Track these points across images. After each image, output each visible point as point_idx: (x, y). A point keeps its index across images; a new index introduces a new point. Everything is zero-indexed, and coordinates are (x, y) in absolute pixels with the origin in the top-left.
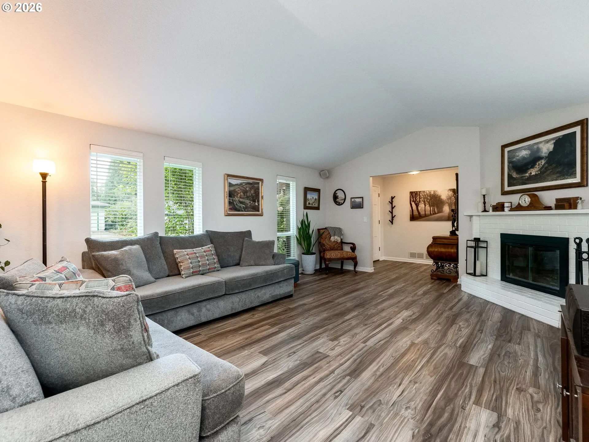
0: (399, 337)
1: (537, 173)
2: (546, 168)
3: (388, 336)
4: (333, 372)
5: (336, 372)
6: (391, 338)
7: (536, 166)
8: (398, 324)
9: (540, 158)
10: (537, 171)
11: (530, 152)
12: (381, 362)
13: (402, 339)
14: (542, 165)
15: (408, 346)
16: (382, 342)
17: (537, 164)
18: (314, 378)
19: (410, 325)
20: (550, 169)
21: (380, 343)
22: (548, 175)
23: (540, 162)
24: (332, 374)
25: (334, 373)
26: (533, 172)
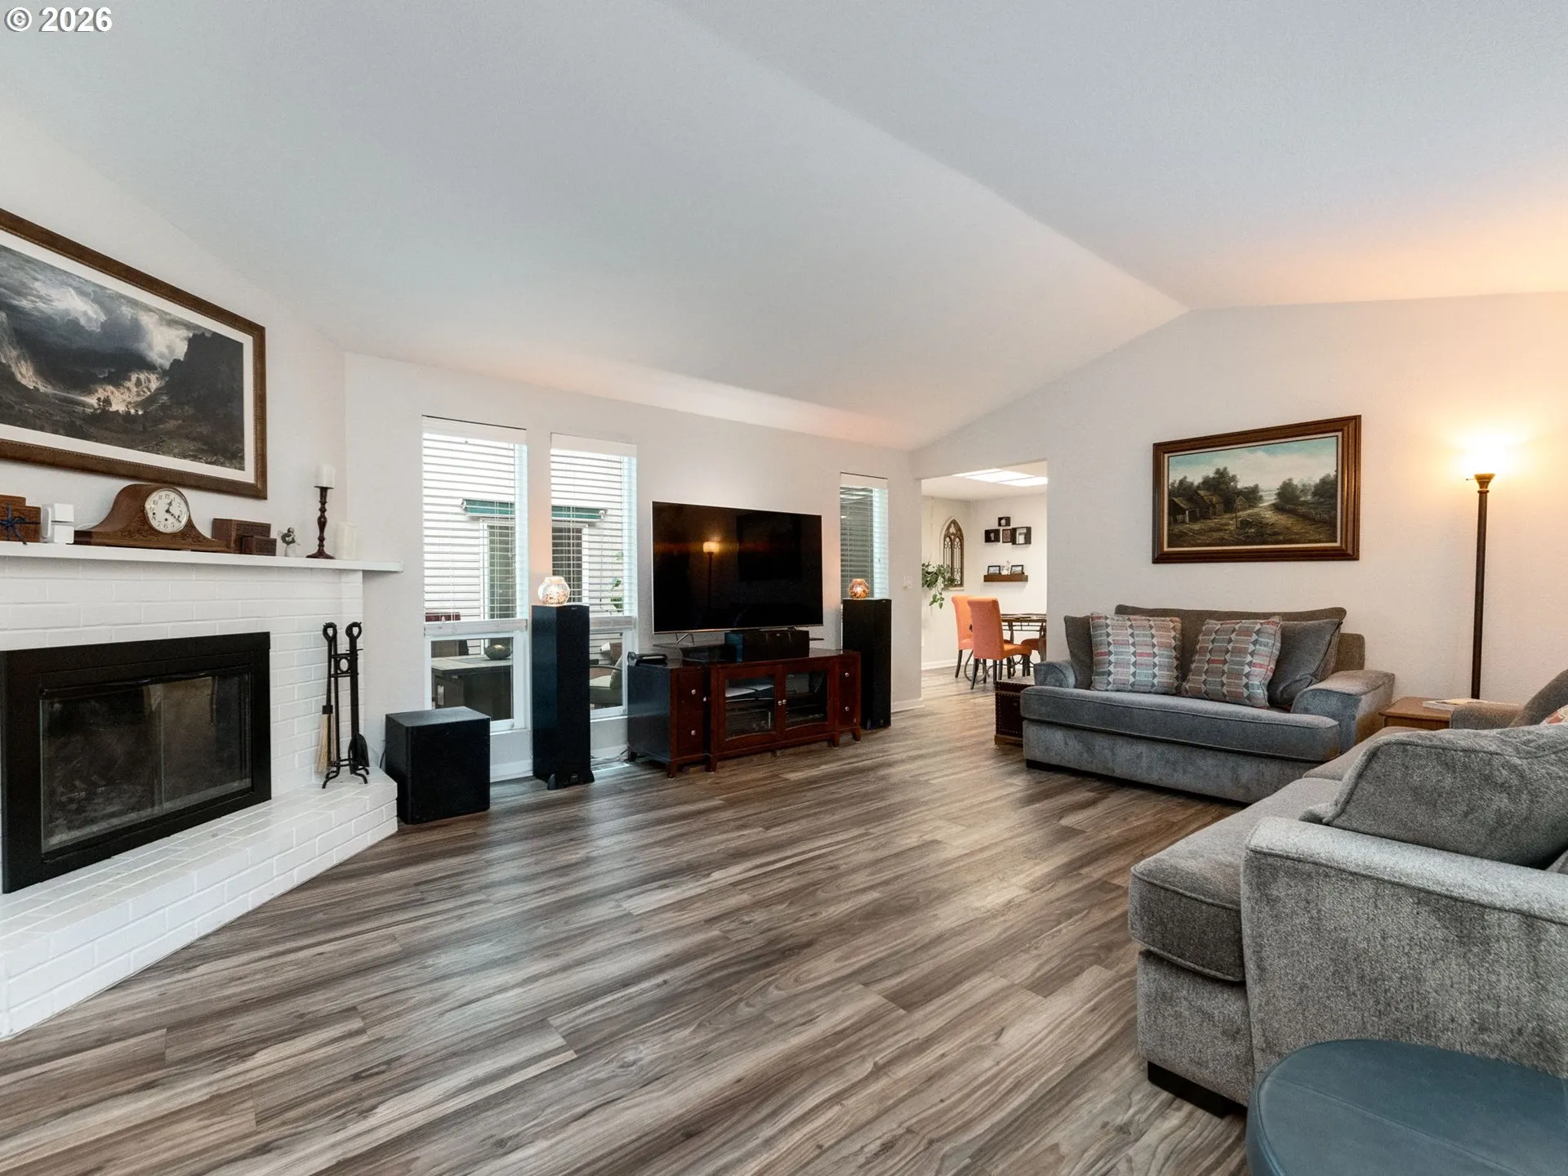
1: (133, 411)
2: (163, 407)
4: (879, 1071)
5: (868, 1066)
7: (128, 384)
9: (143, 364)
10: (137, 405)
11: (103, 318)
14: (149, 390)
17: (134, 377)
18: (943, 1055)
20: (176, 418)
22: (171, 434)
23: (142, 377)
24: (881, 1062)
25: (875, 1064)
26: (121, 400)
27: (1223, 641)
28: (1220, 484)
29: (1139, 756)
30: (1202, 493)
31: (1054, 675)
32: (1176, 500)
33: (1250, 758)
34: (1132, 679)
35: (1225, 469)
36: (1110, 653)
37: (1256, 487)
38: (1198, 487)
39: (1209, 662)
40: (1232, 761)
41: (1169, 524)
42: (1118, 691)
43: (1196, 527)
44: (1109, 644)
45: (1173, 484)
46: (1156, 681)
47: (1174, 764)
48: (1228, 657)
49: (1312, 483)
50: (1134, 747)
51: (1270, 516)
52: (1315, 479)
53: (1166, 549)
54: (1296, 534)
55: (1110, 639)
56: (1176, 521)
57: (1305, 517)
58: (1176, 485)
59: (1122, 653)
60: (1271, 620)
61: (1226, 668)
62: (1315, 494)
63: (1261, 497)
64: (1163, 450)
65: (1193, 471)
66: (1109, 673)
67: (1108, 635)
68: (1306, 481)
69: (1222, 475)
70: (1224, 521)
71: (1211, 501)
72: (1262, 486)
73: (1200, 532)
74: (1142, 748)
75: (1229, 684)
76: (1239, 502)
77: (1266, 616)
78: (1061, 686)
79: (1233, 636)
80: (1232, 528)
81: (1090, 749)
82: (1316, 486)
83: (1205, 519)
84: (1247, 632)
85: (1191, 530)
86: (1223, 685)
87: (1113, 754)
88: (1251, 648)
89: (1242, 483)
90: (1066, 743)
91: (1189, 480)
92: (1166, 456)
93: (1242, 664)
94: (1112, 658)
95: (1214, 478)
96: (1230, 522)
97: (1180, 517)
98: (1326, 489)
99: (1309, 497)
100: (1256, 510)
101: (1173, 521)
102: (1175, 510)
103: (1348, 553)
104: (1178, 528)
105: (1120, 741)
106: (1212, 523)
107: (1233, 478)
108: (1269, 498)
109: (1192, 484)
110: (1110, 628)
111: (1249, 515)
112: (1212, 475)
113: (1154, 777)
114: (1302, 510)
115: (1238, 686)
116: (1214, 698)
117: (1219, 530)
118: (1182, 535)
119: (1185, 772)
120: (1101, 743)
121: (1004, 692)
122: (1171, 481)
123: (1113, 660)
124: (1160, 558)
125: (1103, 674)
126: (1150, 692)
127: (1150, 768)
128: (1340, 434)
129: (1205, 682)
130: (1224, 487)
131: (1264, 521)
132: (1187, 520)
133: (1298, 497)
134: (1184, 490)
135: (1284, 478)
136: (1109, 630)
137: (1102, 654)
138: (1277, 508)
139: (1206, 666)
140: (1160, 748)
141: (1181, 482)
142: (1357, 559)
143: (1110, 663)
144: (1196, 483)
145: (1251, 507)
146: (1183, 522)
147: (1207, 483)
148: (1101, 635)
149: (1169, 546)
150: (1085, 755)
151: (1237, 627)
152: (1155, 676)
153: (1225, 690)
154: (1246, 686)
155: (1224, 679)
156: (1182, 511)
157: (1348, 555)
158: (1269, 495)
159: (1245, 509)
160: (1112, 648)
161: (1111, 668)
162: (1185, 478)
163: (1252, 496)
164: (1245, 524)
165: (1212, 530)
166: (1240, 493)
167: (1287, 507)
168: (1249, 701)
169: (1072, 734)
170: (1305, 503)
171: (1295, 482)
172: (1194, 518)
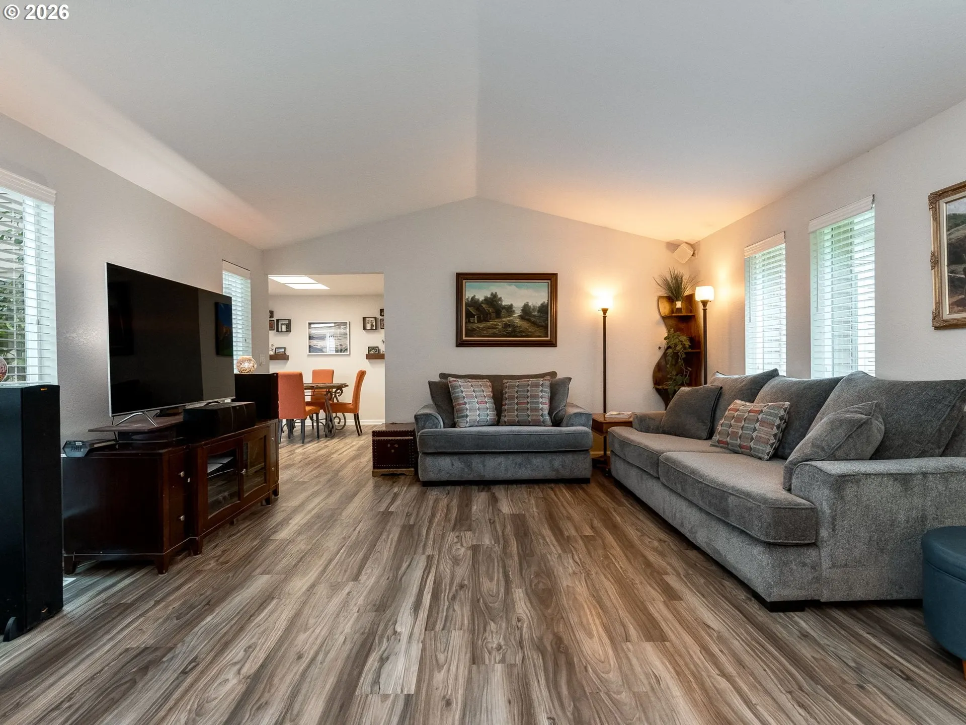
0: (384, 582)
3: (403, 579)
6: (397, 577)
8: (400, 615)
12: (389, 544)
13: (377, 582)
15: (363, 573)
16: (405, 565)
19: (373, 623)
21: (408, 563)
27: (524, 391)
28: (493, 301)
29: (500, 464)
30: (484, 306)
31: (431, 421)
32: (470, 309)
33: (558, 454)
34: (478, 419)
35: (496, 293)
36: (466, 403)
37: (512, 305)
38: (482, 302)
39: (517, 404)
40: (549, 457)
41: (466, 323)
42: (470, 427)
43: (481, 326)
44: (464, 397)
45: (468, 299)
46: (488, 418)
47: (520, 465)
48: (529, 400)
49: (538, 306)
50: (496, 459)
51: (518, 322)
52: (538, 303)
53: (464, 338)
54: (530, 332)
55: (464, 394)
56: (469, 321)
57: (534, 324)
58: (469, 300)
59: (472, 403)
60: (545, 378)
61: (529, 406)
62: (539, 311)
63: (514, 311)
64: (461, 278)
65: (478, 292)
66: (467, 416)
67: (462, 392)
68: (535, 304)
69: (494, 296)
70: (495, 323)
71: (489, 311)
72: (515, 305)
73: (483, 329)
74: (501, 459)
75: (533, 416)
76: (503, 312)
77: (542, 376)
78: (436, 428)
79: (529, 388)
80: (500, 327)
81: (469, 466)
82: (539, 307)
83: (486, 321)
84: (537, 386)
85: (478, 328)
86: (528, 416)
87: (484, 466)
88: (541, 394)
89: (505, 302)
90: (453, 465)
91: (476, 297)
92: (464, 281)
93: (538, 403)
94: (467, 406)
95: (490, 298)
96: (499, 324)
97: (472, 320)
98: (544, 309)
99: (536, 313)
100: (512, 318)
101: (468, 322)
102: (469, 315)
103: (552, 344)
104: (470, 326)
105: (487, 457)
106: (489, 324)
107: (500, 299)
108: (518, 312)
109: (479, 300)
110: (462, 387)
111: (509, 321)
112: (489, 296)
113: (510, 475)
114: (533, 319)
115: (537, 416)
116: (523, 424)
117: (493, 328)
118: (473, 330)
119: (526, 468)
120: (476, 461)
121: (378, 438)
122: (466, 297)
123: (468, 407)
124: (460, 343)
125: (463, 417)
126: (485, 426)
127: (507, 470)
128: (549, 281)
129: (517, 416)
130: (495, 303)
131: (516, 324)
132: (476, 321)
133: (531, 313)
134: (474, 303)
135: (525, 302)
136: (462, 388)
137: (461, 404)
138: (522, 317)
139: (516, 407)
140: (511, 457)
141: (473, 298)
142: (556, 346)
143: (467, 409)
144: (481, 300)
145: (510, 316)
146: (474, 322)
147: (486, 300)
148: (458, 392)
149: (466, 337)
150: (466, 470)
151: (530, 383)
152: (488, 415)
153: (530, 419)
154: (542, 415)
155: (529, 412)
156: (473, 316)
157: (553, 344)
158: (518, 310)
159: (506, 317)
160: (466, 400)
161: (468, 413)
162: (475, 296)
163: (509, 309)
164: (506, 326)
165: (489, 328)
166: (504, 308)
167: (527, 317)
168: (543, 424)
169: (456, 458)
170: (534, 316)
171: (530, 304)
172: (479, 321)
